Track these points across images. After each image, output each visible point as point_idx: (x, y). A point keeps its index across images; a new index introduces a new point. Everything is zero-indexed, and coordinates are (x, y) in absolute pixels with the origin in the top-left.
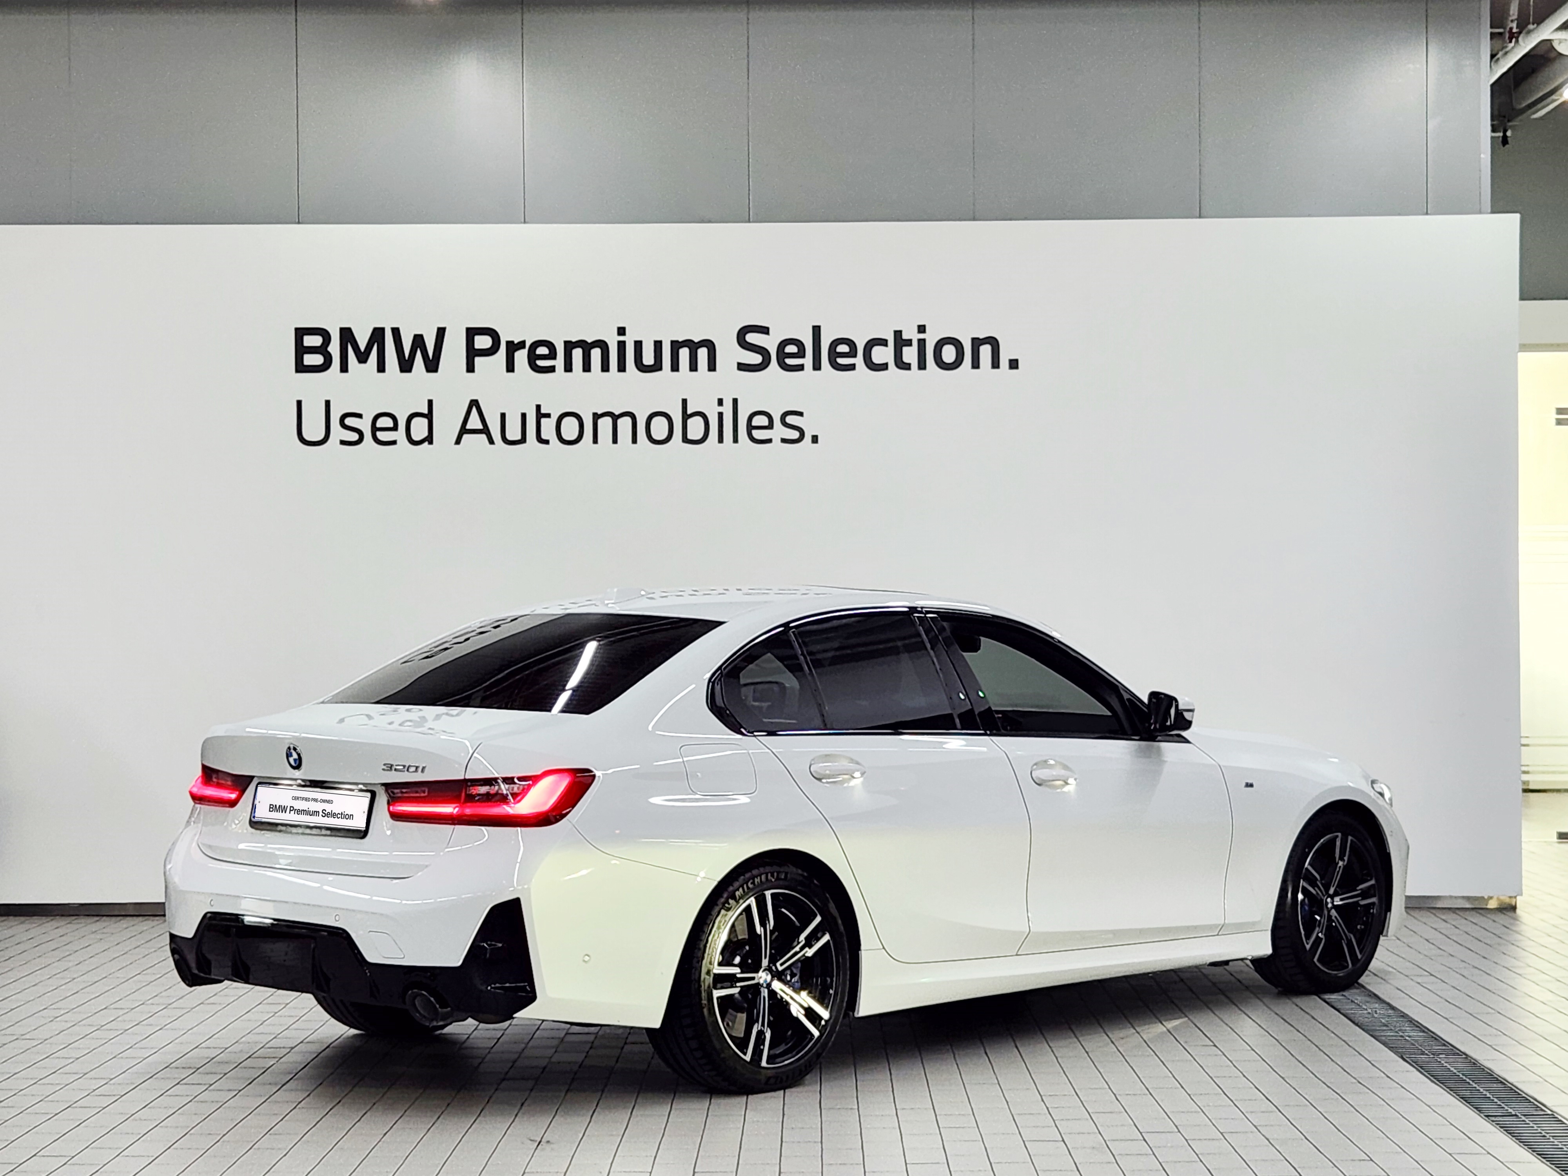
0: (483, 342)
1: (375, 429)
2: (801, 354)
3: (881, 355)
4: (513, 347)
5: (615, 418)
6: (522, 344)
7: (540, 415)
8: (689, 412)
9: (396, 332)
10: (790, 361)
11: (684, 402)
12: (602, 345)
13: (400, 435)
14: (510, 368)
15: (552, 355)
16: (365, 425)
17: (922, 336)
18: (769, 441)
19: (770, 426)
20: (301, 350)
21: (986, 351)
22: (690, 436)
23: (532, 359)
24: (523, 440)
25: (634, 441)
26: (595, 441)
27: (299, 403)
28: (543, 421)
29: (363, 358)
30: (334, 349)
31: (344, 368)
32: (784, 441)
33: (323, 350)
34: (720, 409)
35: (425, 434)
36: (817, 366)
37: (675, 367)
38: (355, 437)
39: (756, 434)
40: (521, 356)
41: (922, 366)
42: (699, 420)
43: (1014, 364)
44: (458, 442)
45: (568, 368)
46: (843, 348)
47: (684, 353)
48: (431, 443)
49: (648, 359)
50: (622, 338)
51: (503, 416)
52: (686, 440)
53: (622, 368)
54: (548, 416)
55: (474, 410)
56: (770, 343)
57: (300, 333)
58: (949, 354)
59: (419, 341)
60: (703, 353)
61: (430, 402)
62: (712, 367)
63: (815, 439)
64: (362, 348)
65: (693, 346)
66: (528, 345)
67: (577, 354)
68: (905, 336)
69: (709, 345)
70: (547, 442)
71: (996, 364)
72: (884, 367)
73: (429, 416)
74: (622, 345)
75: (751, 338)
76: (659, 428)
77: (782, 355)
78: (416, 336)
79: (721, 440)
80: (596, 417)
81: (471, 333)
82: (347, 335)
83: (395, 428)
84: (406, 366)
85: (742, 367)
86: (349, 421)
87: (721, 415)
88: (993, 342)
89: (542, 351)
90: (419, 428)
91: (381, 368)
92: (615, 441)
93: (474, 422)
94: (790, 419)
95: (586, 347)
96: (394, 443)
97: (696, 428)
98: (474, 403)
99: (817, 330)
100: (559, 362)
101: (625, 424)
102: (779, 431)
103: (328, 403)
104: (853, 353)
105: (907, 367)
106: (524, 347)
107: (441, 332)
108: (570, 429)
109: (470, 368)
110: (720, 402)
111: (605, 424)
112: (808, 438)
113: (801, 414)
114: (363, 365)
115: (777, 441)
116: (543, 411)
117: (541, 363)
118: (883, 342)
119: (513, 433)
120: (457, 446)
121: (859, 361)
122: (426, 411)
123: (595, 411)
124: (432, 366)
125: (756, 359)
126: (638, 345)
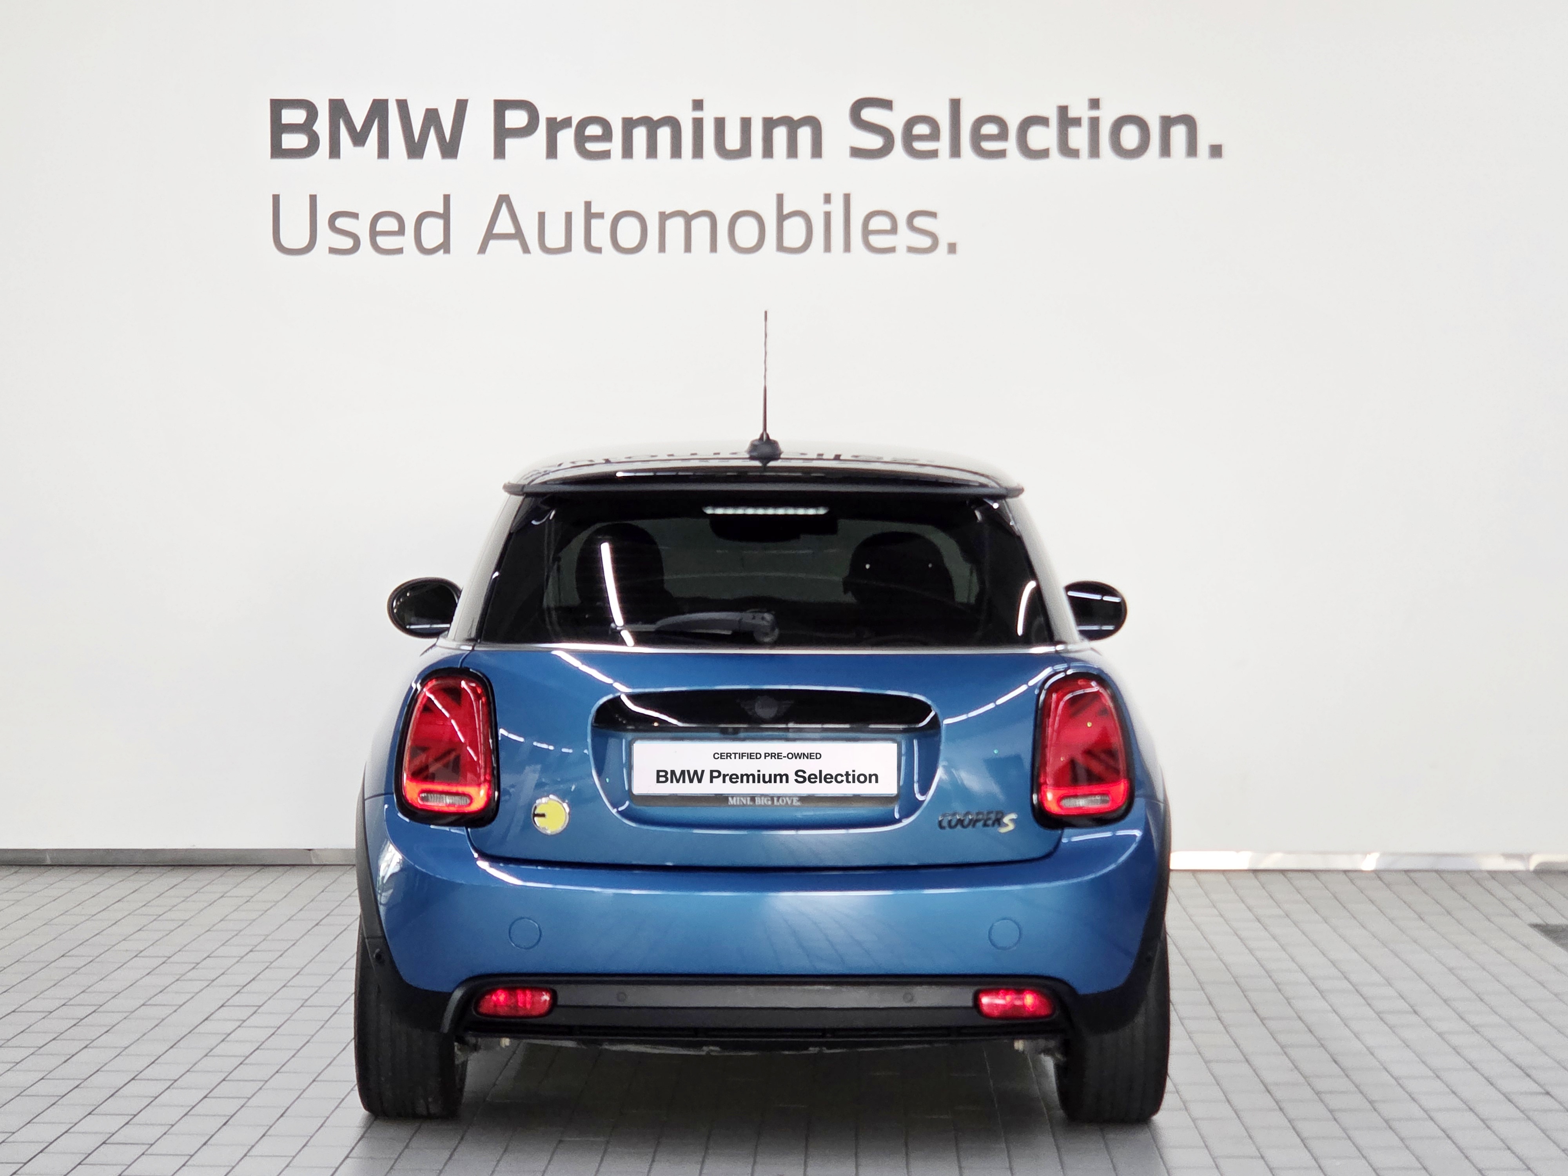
0: (516, 119)
1: (374, 233)
2: (935, 135)
3: (1040, 138)
4: (555, 126)
5: (689, 219)
6: (567, 123)
8: (786, 211)
9: (403, 105)
10: (919, 146)
11: (780, 198)
12: (672, 123)
13: (407, 241)
14: (552, 151)
15: (607, 135)
16: (362, 228)
17: (1094, 113)
18: (892, 250)
19: (894, 230)
20: (278, 128)
21: (1179, 133)
22: (787, 243)
23: (581, 139)
24: (567, 248)
25: (714, 248)
26: (662, 248)
27: (276, 199)
28: (594, 222)
29: (359, 139)
30: (322, 127)
31: (335, 151)
32: (911, 250)
33: (307, 128)
34: (827, 208)
35: (440, 240)
36: (955, 152)
37: (768, 152)
38: (348, 243)
39: (875, 240)
40: (566, 138)
41: (1094, 152)
42: (799, 222)
43: (1216, 151)
44: (483, 249)
45: (628, 152)
46: (990, 129)
47: (780, 134)
48: (447, 251)
49: (733, 141)
50: (698, 114)
51: (542, 216)
52: (781, 247)
54: (601, 216)
55: (504, 208)
57: (278, 106)
59: (432, 117)
60: (805, 134)
61: (447, 198)
62: (817, 151)
63: (952, 248)
64: (359, 127)
65: (792, 125)
66: (575, 123)
68: (1072, 114)
69: (813, 123)
70: (598, 250)
71: (1192, 150)
72: (1044, 154)
73: (445, 216)
74: (698, 124)
75: (869, 114)
76: (747, 231)
77: (909, 137)
78: (428, 111)
79: (828, 248)
80: (664, 217)
81: (501, 107)
82: (338, 109)
83: (401, 231)
84: (415, 150)
85: (857, 152)
86: (341, 223)
87: (828, 215)
89: (594, 130)
90: (432, 232)
91: (383, 151)
92: (688, 248)
93: (504, 225)
94: (919, 222)
95: (652, 125)
96: (400, 251)
97: (795, 231)
98: (504, 200)
99: (955, 105)
100: (616, 145)
101: (701, 226)
102: (905, 237)
103: (313, 199)
104: (1003, 135)
105: (1074, 154)
106: (570, 125)
107: (461, 106)
108: (629, 232)
109: (500, 152)
110: (827, 199)
111: (675, 226)
112: (943, 247)
113: (933, 215)
114: (359, 149)
115: (901, 250)
116: (594, 209)
117: (591, 146)
118: (1043, 121)
119: (555, 238)
120: (482, 256)
121: (1011, 145)
122: (440, 210)
123: (662, 210)
124: (450, 149)
125: (875, 142)
126: (720, 124)
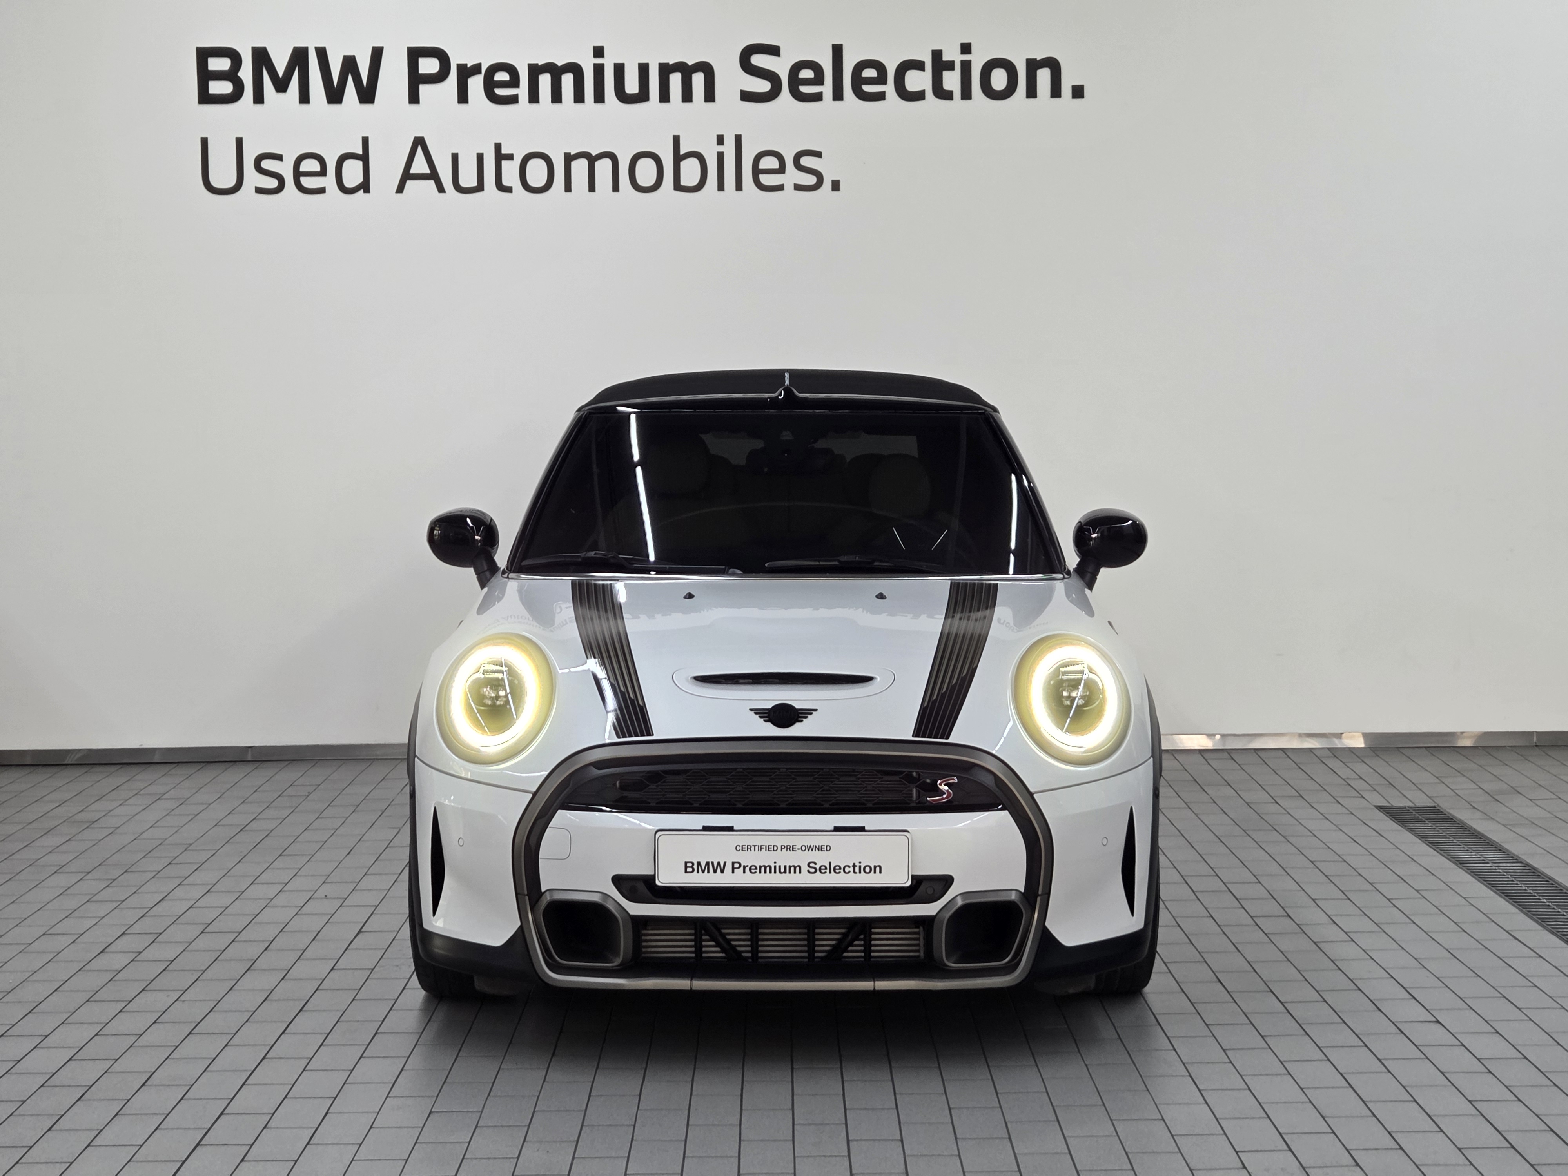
0: (427, 66)
1: (298, 174)
2: (819, 80)
3: (916, 81)
4: (465, 73)
5: (592, 160)
6: (476, 69)
7: (500, 157)
8: (682, 152)
9: (322, 54)
10: (805, 89)
11: (676, 140)
12: (575, 69)
13: (329, 182)
14: (463, 97)
15: (514, 82)
16: (286, 169)
17: (966, 57)
18: (780, 188)
19: (781, 170)
20: (205, 76)
21: (1044, 76)
22: (684, 182)
23: (490, 87)
24: (480, 187)
25: (616, 188)
26: (568, 188)
27: (204, 142)
28: (504, 163)
29: (281, 86)
30: (246, 73)
31: (259, 98)
32: (798, 187)
33: (232, 75)
34: (720, 148)
35: (360, 179)
36: (838, 95)
37: (665, 97)
38: (273, 183)
39: (765, 179)
40: (476, 84)
41: (966, 94)
42: (694, 162)
43: (1078, 92)
44: (400, 189)
45: (534, 97)
46: (870, 73)
47: (675, 80)
48: (367, 190)
49: (632, 86)
50: (599, 61)
51: (455, 158)
52: (678, 187)
53: (599, 98)
54: (510, 157)
55: (419, 150)
56: (781, 67)
57: (204, 54)
58: (999, 80)
59: (350, 64)
60: (698, 79)
61: (365, 141)
62: (710, 96)
63: (836, 186)
64: (281, 72)
65: (686, 71)
66: (483, 70)
67: (545, 81)
68: (945, 58)
69: (707, 69)
70: (509, 190)
71: (1056, 92)
72: (919, 96)
73: (364, 158)
74: (599, 70)
75: (759, 60)
76: (646, 172)
77: (795, 81)
78: (346, 57)
79: (721, 187)
80: (569, 159)
81: (415, 54)
82: (261, 57)
83: (323, 173)
84: (335, 96)
85: (747, 96)
86: (266, 164)
87: (720, 156)
88: (1053, 65)
89: (502, 76)
90: (353, 173)
91: (304, 98)
92: (592, 188)
93: (420, 166)
94: (805, 161)
95: (556, 71)
96: (322, 191)
97: (690, 172)
98: (419, 142)
99: (837, 51)
100: (523, 91)
101: (604, 167)
102: (793, 176)
103: (239, 142)
104: (882, 79)
105: (947, 96)
106: (480, 72)
107: (377, 54)
108: (537, 173)
109: (414, 98)
110: (720, 140)
111: (580, 167)
112: (827, 184)
113: (818, 154)
114: (281, 95)
115: (789, 187)
116: (504, 151)
117: (500, 92)
118: (919, 65)
119: (468, 178)
120: (399, 195)
121: (889, 88)
122: (360, 151)
123: (567, 152)
124: (367, 95)
125: (764, 86)
